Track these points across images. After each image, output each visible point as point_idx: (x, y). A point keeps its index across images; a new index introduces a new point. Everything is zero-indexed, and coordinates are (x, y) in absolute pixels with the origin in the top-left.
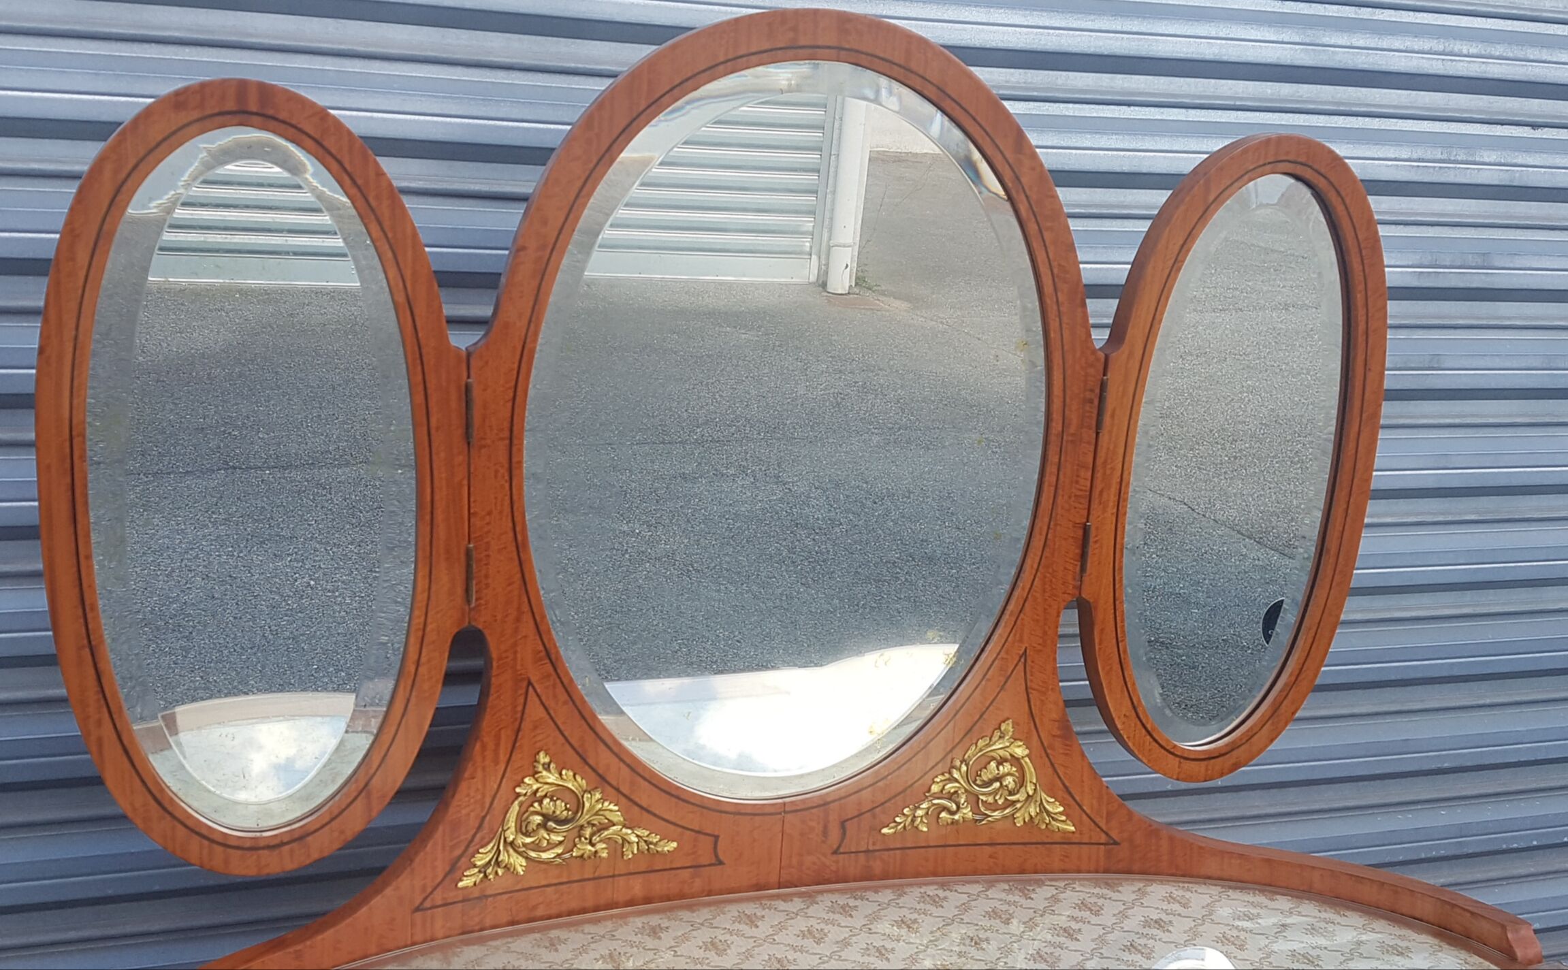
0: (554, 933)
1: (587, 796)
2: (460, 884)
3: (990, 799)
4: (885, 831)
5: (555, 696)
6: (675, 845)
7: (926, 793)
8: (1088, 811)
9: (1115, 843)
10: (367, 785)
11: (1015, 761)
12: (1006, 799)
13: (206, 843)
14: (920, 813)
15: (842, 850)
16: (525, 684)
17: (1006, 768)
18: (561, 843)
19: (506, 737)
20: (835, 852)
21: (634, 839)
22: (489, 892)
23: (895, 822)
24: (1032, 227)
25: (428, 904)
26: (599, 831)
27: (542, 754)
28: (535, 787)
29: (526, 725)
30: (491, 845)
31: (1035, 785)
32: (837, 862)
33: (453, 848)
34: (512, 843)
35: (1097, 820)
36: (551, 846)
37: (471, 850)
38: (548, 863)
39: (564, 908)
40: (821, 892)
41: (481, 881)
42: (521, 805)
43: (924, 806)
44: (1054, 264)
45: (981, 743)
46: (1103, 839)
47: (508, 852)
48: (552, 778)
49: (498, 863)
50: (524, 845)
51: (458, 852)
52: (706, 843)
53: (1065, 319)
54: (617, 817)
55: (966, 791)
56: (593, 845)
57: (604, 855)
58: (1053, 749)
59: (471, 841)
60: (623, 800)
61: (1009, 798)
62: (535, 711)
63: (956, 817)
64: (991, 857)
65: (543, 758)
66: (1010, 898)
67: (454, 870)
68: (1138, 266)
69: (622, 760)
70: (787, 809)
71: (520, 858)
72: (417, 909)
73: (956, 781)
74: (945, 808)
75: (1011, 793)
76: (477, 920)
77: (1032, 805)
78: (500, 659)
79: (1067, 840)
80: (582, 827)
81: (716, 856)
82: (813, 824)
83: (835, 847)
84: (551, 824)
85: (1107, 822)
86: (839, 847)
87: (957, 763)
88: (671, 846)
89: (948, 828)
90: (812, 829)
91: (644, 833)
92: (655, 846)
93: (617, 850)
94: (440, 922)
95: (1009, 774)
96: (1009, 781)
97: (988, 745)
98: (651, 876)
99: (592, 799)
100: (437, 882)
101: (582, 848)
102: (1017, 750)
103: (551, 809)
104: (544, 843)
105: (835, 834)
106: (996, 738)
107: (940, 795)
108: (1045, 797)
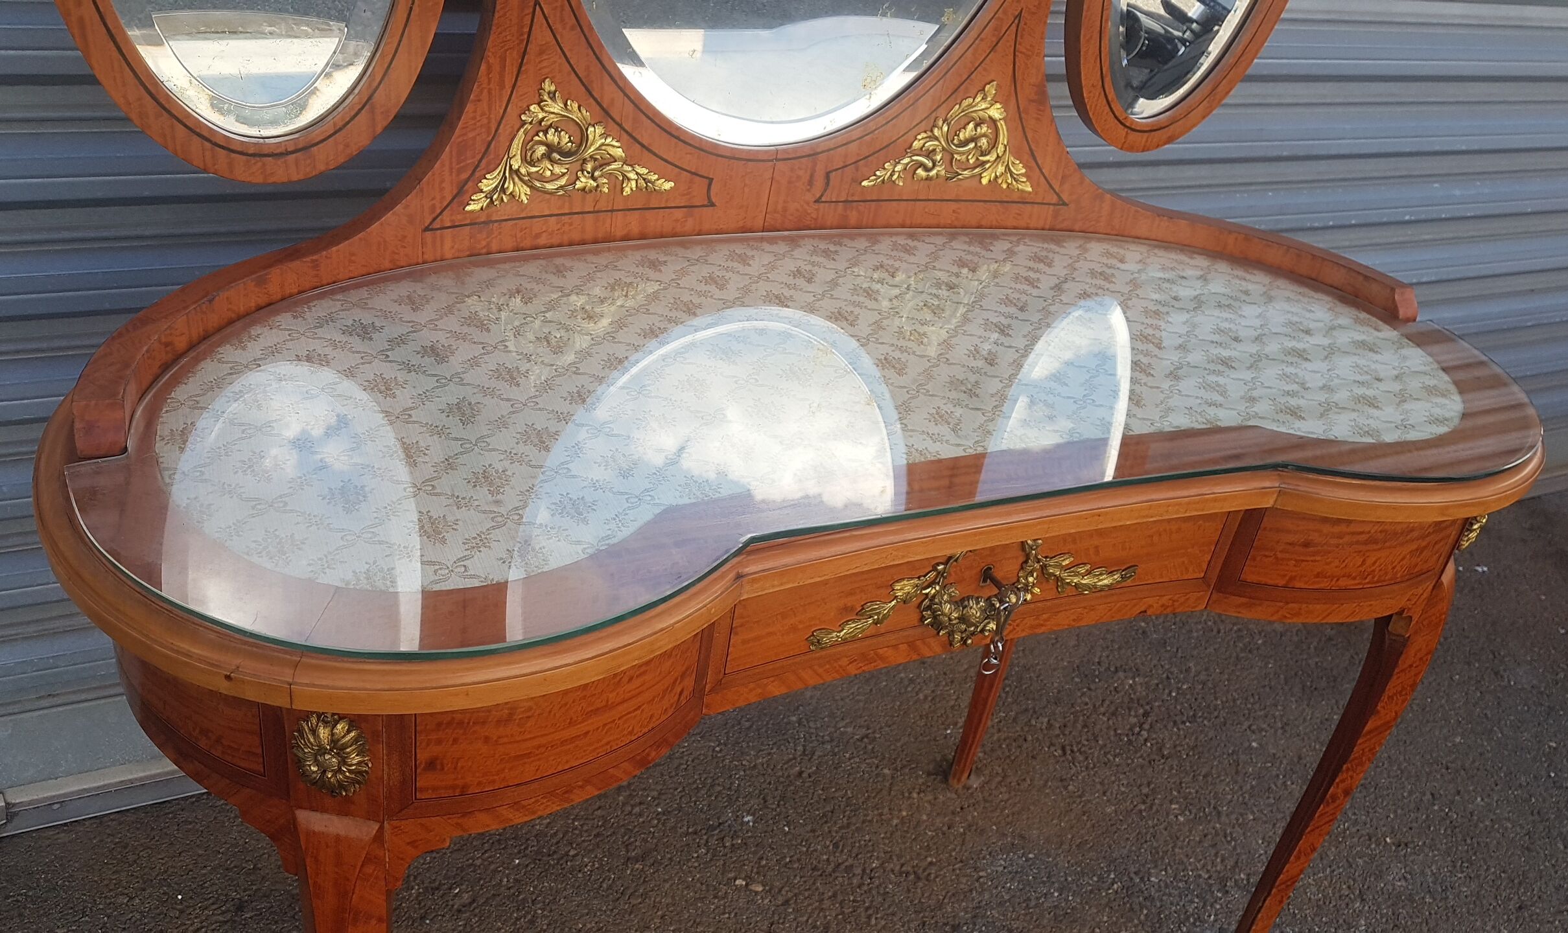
0: (559, 261)
1: (591, 129)
2: (468, 208)
3: (964, 158)
4: (865, 183)
5: (562, 20)
6: (672, 184)
7: (908, 149)
8: (1046, 174)
9: (1065, 204)
10: (369, 99)
11: (993, 121)
12: (977, 159)
13: (208, 145)
14: (899, 168)
15: (823, 199)
16: (532, 3)
17: (984, 129)
18: (564, 174)
19: (513, 57)
20: (817, 201)
21: (632, 176)
22: (494, 219)
23: (875, 175)
25: (436, 225)
26: (601, 166)
27: (547, 81)
28: (541, 116)
29: (533, 48)
30: (498, 171)
31: (1005, 146)
32: (817, 210)
33: (459, 171)
34: (517, 171)
35: (1053, 182)
36: (555, 177)
37: (477, 174)
38: (551, 193)
39: (566, 238)
40: (803, 237)
41: (488, 205)
42: (526, 132)
43: (906, 160)
45: (966, 103)
46: (1055, 199)
47: (513, 180)
48: (556, 107)
49: (503, 190)
50: (529, 174)
51: (464, 176)
52: (700, 186)
54: (619, 152)
55: (943, 149)
56: (595, 179)
57: (605, 190)
58: (1027, 113)
59: (477, 166)
60: (625, 136)
61: (981, 158)
62: (541, 35)
63: (933, 173)
64: (954, 211)
65: (548, 86)
66: (972, 249)
67: (462, 193)
69: (626, 95)
70: (779, 157)
71: (525, 187)
72: (427, 229)
73: (937, 139)
74: (922, 165)
75: (982, 155)
76: (484, 243)
77: (1000, 165)
79: (1023, 200)
80: (584, 161)
81: (709, 198)
82: (801, 173)
83: (818, 196)
84: (556, 156)
85: (1061, 185)
86: (821, 196)
87: (940, 123)
88: (668, 185)
89: (922, 183)
90: (799, 177)
91: (643, 171)
92: (653, 183)
93: (617, 184)
94: (449, 244)
95: (984, 135)
96: (984, 142)
97: (970, 106)
98: (647, 213)
99: (595, 132)
100: (445, 204)
101: (584, 182)
102: (996, 112)
103: (556, 140)
104: (548, 173)
105: (819, 183)
106: (979, 99)
107: (920, 152)
108: (1012, 158)
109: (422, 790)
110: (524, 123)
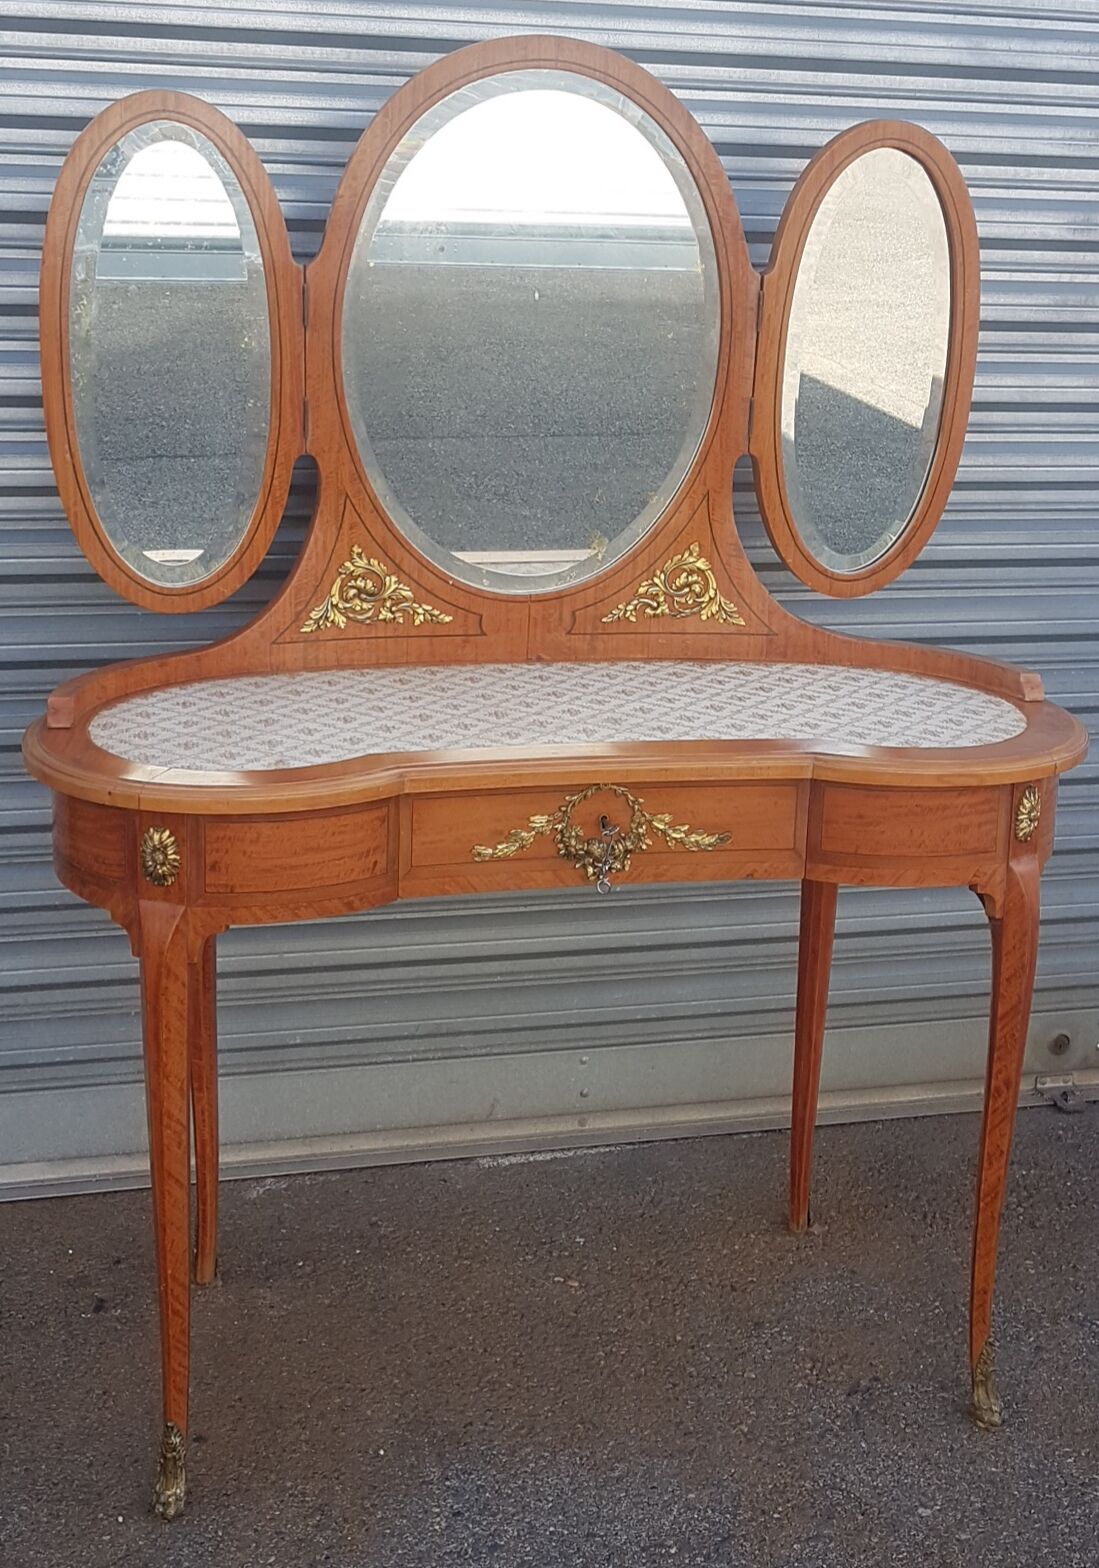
1: (388, 578)
2: (303, 630)
3: (683, 600)
4: (604, 620)
6: (451, 618)
7: (635, 594)
8: (755, 611)
9: (775, 634)
11: (700, 572)
12: (695, 600)
14: (630, 607)
16: (344, 497)
17: (696, 577)
18: (370, 609)
19: (332, 534)
21: (420, 611)
22: (321, 638)
23: (612, 613)
24: (702, 181)
25: (280, 640)
26: (397, 604)
27: (356, 546)
28: (352, 568)
29: (346, 526)
30: (322, 605)
31: (716, 590)
32: (570, 640)
33: (296, 605)
34: (336, 606)
35: (761, 618)
36: (364, 611)
37: (309, 608)
38: (358, 621)
40: (555, 660)
41: (316, 628)
42: (343, 580)
43: (636, 602)
44: (720, 210)
45: (676, 558)
46: (766, 630)
47: (334, 611)
48: (362, 563)
49: (327, 618)
50: (345, 608)
51: (300, 608)
52: (473, 619)
53: (730, 248)
54: (410, 595)
55: (665, 593)
56: (393, 613)
57: (401, 621)
58: (730, 565)
59: (309, 602)
60: (413, 584)
61: (697, 599)
62: (351, 518)
63: (659, 611)
64: (684, 642)
65: (356, 549)
67: (299, 618)
70: (532, 599)
71: (342, 617)
72: (274, 643)
73: (657, 585)
74: (650, 606)
75: (698, 597)
76: (314, 655)
77: (714, 605)
78: (327, 477)
79: (740, 632)
80: (385, 600)
81: (481, 629)
82: (553, 609)
83: (569, 628)
84: (364, 596)
85: (770, 619)
86: (572, 630)
87: (658, 573)
88: (448, 619)
89: (653, 620)
90: (551, 614)
91: (429, 608)
92: (437, 617)
93: (410, 616)
94: (291, 653)
95: (696, 582)
96: (697, 588)
97: (680, 560)
98: (435, 639)
99: (391, 581)
100: (287, 626)
101: (385, 614)
102: (701, 564)
103: (362, 584)
104: (358, 608)
105: (568, 619)
106: (686, 555)
107: (645, 595)
108: (722, 599)
110: (341, 574)
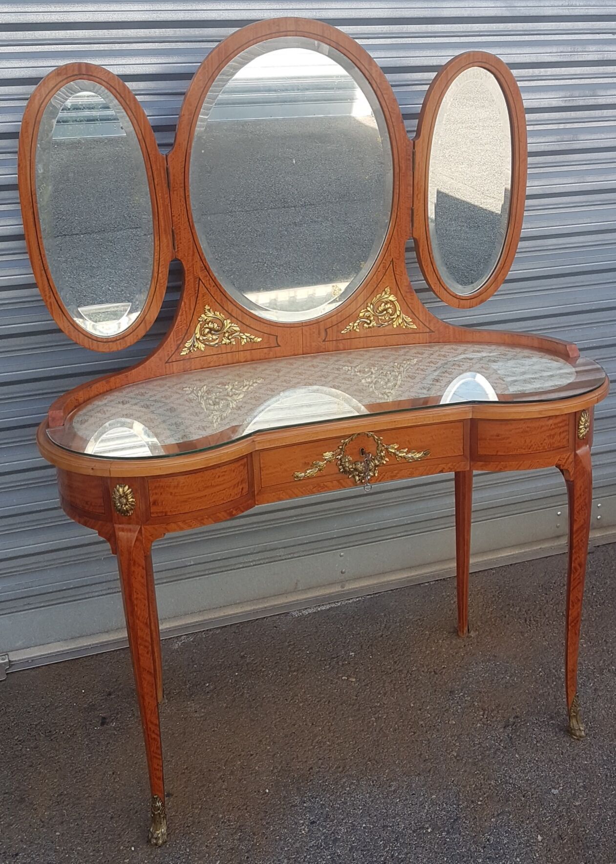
1: (225, 321)
3: (383, 318)
4: (343, 332)
5: (210, 284)
6: (261, 339)
7: (358, 317)
8: (422, 320)
9: (433, 332)
10: (144, 318)
11: (392, 302)
13: (90, 340)
14: (356, 324)
16: (198, 279)
17: (389, 305)
18: (217, 339)
19: (193, 299)
20: (324, 341)
21: (244, 337)
23: (346, 328)
24: (379, 93)
25: (170, 361)
26: (232, 334)
27: (207, 306)
28: (206, 318)
29: (200, 295)
30: (191, 339)
31: (400, 311)
32: (325, 345)
33: (177, 341)
34: (199, 339)
35: (425, 323)
36: (213, 340)
37: (184, 341)
38: (213, 346)
39: (221, 364)
40: (319, 355)
42: (201, 325)
43: (358, 321)
44: (389, 107)
45: (378, 296)
46: (428, 330)
47: (197, 342)
48: (211, 314)
49: (194, 346)
50: (203, 340)
51: (179, 342)
52: (273, 338)
53: (396, 128)
54: (238, 329)
55: (373, 315)
56: (229, 339)
57: (234, 343)
58: (406, 296)
59: (184, 338)
60: (239, 322)
61: (390, 317)
62: (203, 290)
63: (371, 325)
64: (385, 340)
67: (179, 348)
68: (424, 105)
69: (237, 307)
70: (303, 325)
72: (167, 362)
73: (369, 311)
74: (366, 322)
75: (391, 315)
76: (189, 367)
77: (399, 319)
78: (188, 270)
79: (414, 332)
80: (225, 333)
81: (277, 343)
82: (314, 330)
83: (323, 338)
84: (213, 332)
85: (429, 324)
86: (325, 339)
87: (369, 305)
88: (259, 340)
89: (368, 330)
90: (314, 333)
91: (249, 335)
92: (253, 339)
93: (239, 341)
94: (175, 367)
95: (390, 308)
96: (390, 311)
97: (380, 297)
98: (253, 351)
99: (227, 323)
100: (173, 352)
101: (225, 341)
102: (392, 298)
103: (212, 326)
104: (211, 339)
105: (323, 334)
106: (383, 294)
107: (363, 317)
108: (404, 316)
109: (153, 513)
110: (200, 321)
